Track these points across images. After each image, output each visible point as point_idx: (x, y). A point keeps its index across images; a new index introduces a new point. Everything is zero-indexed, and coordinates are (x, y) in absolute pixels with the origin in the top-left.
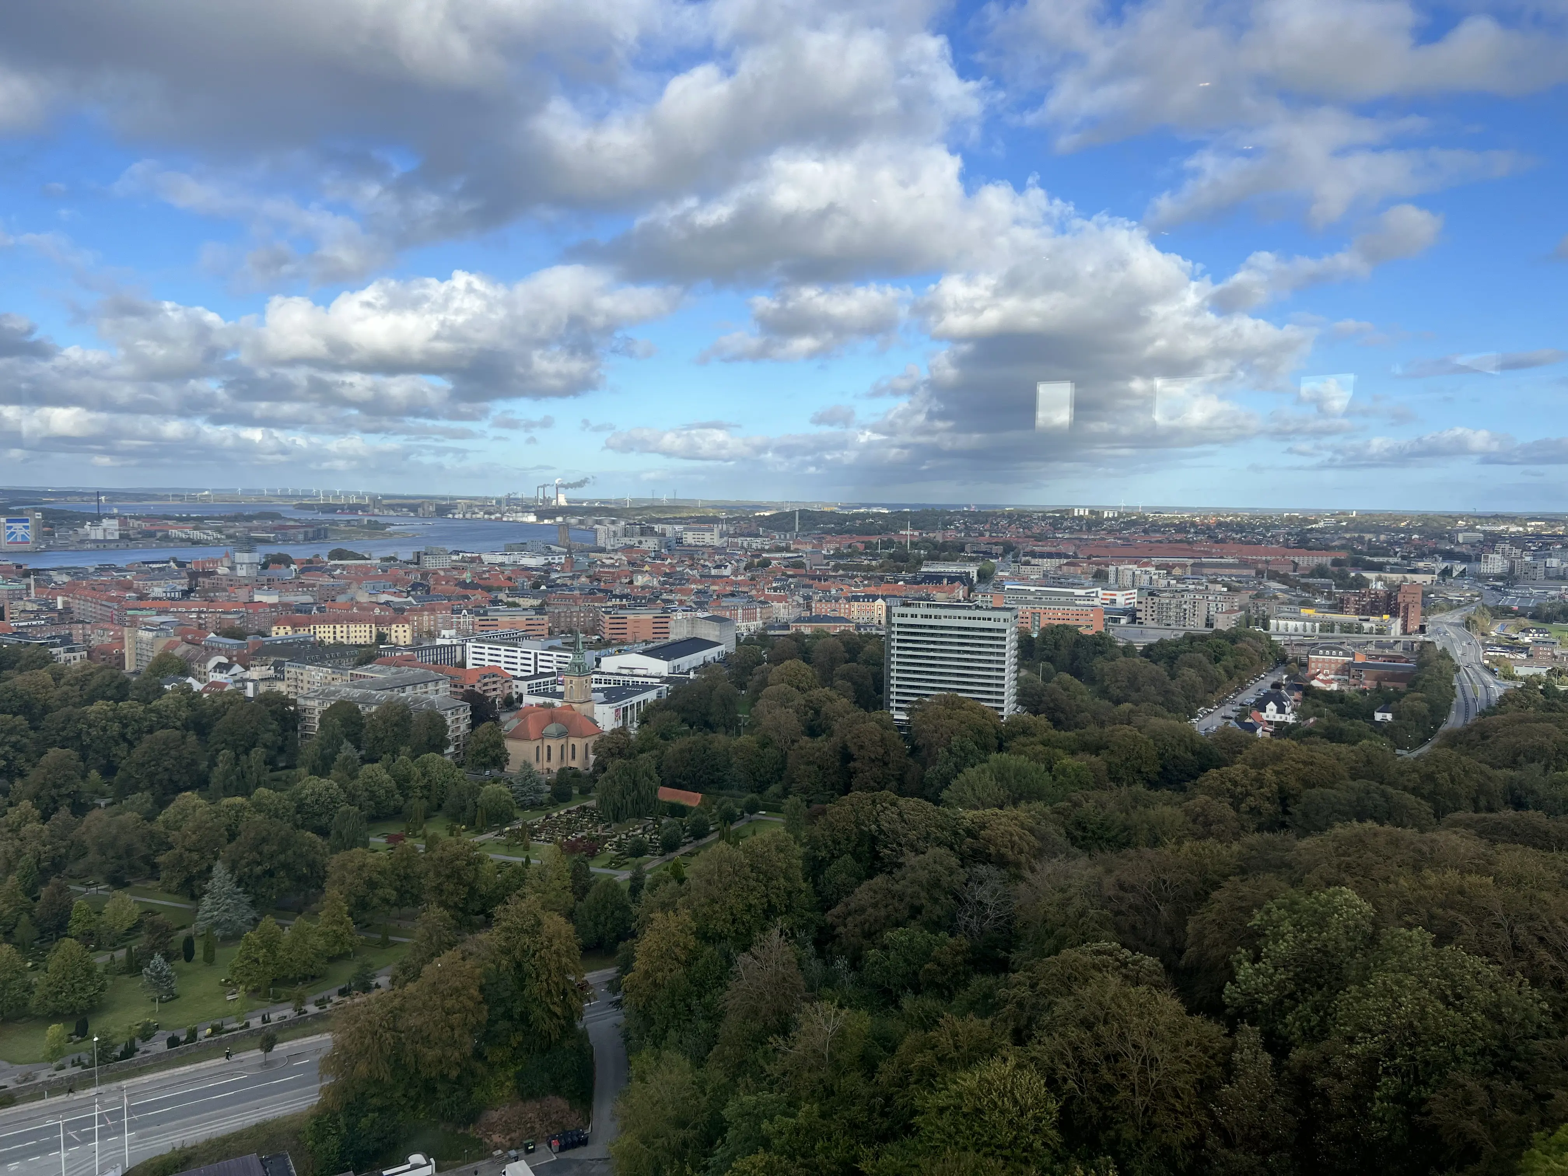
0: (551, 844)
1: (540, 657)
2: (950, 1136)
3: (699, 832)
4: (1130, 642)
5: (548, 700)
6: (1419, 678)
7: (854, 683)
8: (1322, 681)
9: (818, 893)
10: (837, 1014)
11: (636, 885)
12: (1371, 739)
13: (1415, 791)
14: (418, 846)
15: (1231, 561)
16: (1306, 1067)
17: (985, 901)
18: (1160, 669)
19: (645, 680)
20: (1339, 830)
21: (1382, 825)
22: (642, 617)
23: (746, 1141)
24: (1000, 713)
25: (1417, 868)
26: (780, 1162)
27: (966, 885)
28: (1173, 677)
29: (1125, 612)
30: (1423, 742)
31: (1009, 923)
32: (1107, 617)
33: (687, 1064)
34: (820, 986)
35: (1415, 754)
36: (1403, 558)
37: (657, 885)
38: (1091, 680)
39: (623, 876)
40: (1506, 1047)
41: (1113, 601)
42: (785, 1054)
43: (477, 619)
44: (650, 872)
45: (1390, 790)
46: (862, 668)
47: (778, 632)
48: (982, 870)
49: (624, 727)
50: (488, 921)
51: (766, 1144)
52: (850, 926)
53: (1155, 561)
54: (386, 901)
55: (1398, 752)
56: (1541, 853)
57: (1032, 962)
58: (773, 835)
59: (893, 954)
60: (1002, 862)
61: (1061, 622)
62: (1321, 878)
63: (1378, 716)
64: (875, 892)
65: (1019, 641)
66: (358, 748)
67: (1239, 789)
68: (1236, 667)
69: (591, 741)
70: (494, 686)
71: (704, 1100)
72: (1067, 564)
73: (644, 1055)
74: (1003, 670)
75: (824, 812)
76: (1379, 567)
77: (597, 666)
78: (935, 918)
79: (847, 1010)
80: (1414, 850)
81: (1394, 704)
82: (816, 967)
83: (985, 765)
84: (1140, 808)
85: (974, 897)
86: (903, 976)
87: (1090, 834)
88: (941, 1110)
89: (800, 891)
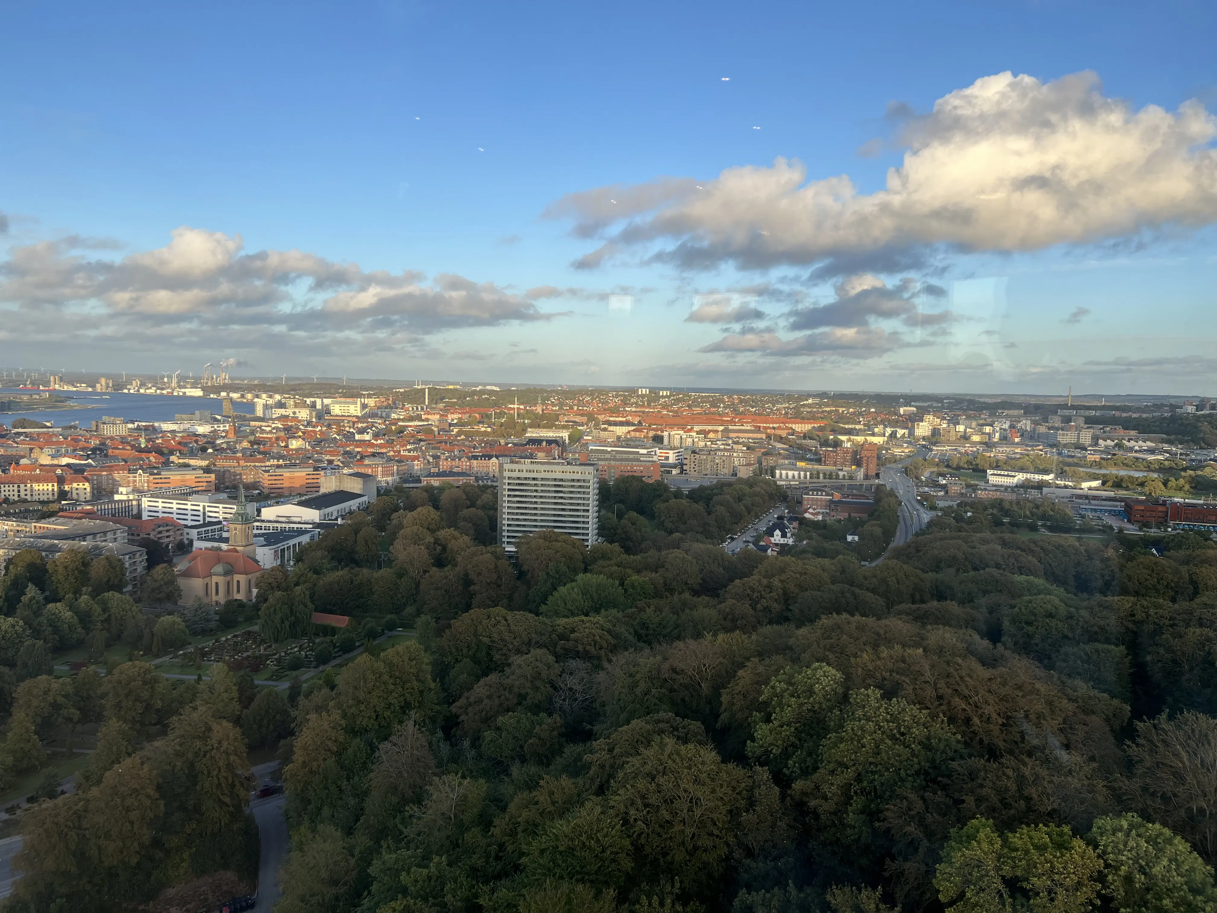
0: (220, 664)
1: (207, 509)
2: (549, 870)
3: (347, 648)
4: (679, 488)
5: (216, 544)
6: (876, 511)
7: (474, 524)
8: (812, 514)
9: (444, 690)
10: (460, 784)
11: (294, 694)
12: (844, 554)
13: (874, 591)
14: (99, 670)
15: (749, 428)
16: (804, 794)
17: (574, 687)
18: (700, 507)
19: (300, 526)
20: (825, 621)
21: (853, 615)
22: (296, 474)
23: (388, 891)
24: (586, 543)
25: (876, 646)
26: (415, 904)
27: (560, 676)
28: (709, 514)
29: (674, 466)
30: (878, 556)
31: (592, 702)
32: (663, 469)
33: (339, 834)
34: (448, 762)
35: (874, 564)
36: (865, 425)
37: (312, 692)
38: (651, 516)
39: (283, 686)
40: (935, 768)
41: (667, 458)
42: (419, 818)
43: (152, 477)
44: (306, 681)
45: (857, 591)
46: (481, 513)
47: (411, 485)
48: (573, 664)
49: (282, 565)
50: (164, 731)
51: (405, 891)
52: (471, 715)
53: (696, 428)
54: (69, 720)
55: (863, 563)
56: (955, 630)
57: (610, 731)
58: (407, 648)
59: (504, 734)
60: (586, 656)
61: (631, 474)
62: (813, 656)
63: (849, 538)
64: (490, 686)
65: (600, 489)
66: (43, 590)
67: (756, 594)
68: (752, 505)
69: (253, 577)
70: (168, 534)
71: (353, 862)
72: (633, 431)
73: (302, 829)
74: (588, 511)
75: (449, 626)
76: (849, 432)
77: (259, 515)
78: (537, 701)
79: (468, 780)
80: (874, 633)
81: (860, 529)
82: (445, 749)
83: (574, 584)
84: (687, 611)
85: (566, 685)
86: (512, 750)
87: (651, 631)
88: (542, 852)
89: (430, 690)
